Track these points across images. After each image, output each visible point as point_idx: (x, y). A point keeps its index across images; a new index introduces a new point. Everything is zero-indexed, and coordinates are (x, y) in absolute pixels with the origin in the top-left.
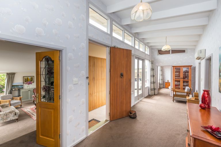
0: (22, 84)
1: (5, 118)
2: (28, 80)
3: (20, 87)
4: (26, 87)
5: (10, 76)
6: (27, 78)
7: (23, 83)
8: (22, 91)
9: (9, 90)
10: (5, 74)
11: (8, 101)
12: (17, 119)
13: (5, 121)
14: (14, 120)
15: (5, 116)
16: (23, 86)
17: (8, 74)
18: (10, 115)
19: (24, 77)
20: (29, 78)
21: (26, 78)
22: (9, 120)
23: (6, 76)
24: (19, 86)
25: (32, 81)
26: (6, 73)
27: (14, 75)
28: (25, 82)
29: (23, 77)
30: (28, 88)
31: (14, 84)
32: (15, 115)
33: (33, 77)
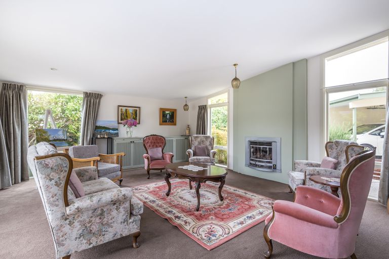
0: (115, 125)
1: (95, 228)
2: (127, 116)
3: (111, 131)
4: (125, 132)
5: (92, 102)
6: (126, 110)
7: (119, 123)
8: (116, 141)
9: (89, 138)
10: (82, 96)
11: (92, 162)
12: (136, 236)
13: (94, 244)
14: (127, 237)
15: (98, 220)
16: (117, 130)
17: (88, 96)
18: (114, 213)
19: (120, 108)
20: (131, 110)
21: (124, 109)
22: (108, 237)
23: (84, 101)
24: (109, 129)
25: (135, 119)
26: (84, 93)
27: (100, 98)
28: (121, 120)
29: (119, 106)
30: (129, 136)
31: (99, 124)
32: (131, 214)
33: (138, 109)
